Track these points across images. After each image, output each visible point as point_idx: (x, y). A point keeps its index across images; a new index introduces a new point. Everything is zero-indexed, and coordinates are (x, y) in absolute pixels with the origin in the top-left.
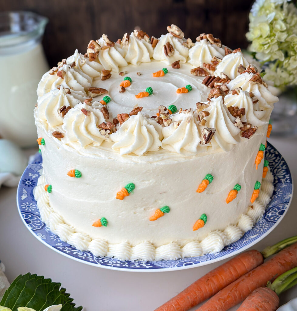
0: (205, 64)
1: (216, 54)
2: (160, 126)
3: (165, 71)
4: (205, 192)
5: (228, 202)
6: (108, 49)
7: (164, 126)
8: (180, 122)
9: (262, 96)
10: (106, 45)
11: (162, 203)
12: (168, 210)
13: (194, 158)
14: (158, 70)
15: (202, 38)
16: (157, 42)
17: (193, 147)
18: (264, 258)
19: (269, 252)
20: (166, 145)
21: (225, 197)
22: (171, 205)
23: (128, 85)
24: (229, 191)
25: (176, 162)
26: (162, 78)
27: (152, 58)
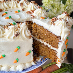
0: (31, 11)
1: (35, 8)
2: (4, 29)
3: (19, 11)
4: (17, 52)
5: (26, 56)
6: (3, 3)
7: (5, 29)
8: (10, 28)
9: (69, 21)
10: (3, 1)
11: (3, 54)
12: (5, 56)
13: (13, 41)
14: (17, 11)
15: (32, 2)
16: (19, 2)
17: (12, 37)
18: (42, 69)
19: (44, 67)
20: (5, 35)
21: (25, 54)
22: (6, 54)
23: (5, 14)
24: (27, 52)
25: (6, 41)
26: (17, 13)
27: (17, 7)
